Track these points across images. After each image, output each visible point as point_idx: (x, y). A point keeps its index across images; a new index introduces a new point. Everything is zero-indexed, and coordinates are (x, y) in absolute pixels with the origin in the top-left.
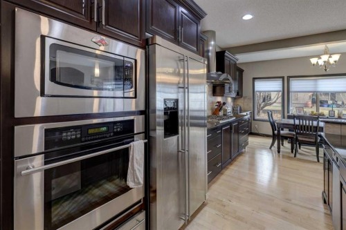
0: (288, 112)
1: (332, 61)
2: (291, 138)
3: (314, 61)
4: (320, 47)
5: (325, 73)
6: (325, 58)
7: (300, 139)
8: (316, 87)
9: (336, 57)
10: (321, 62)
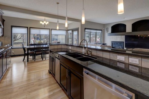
0: (30, 43)
1: (46, 24)
2: (33, 54)
3: (41, 22)
4: (43, 18)
5: (44, 28)
6: (45, 22)
7: (36, 53)
8: (40, 33)
9: (48, 23)
10: (43, 24)
